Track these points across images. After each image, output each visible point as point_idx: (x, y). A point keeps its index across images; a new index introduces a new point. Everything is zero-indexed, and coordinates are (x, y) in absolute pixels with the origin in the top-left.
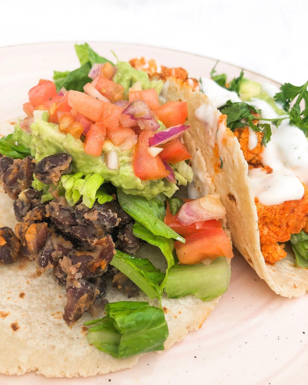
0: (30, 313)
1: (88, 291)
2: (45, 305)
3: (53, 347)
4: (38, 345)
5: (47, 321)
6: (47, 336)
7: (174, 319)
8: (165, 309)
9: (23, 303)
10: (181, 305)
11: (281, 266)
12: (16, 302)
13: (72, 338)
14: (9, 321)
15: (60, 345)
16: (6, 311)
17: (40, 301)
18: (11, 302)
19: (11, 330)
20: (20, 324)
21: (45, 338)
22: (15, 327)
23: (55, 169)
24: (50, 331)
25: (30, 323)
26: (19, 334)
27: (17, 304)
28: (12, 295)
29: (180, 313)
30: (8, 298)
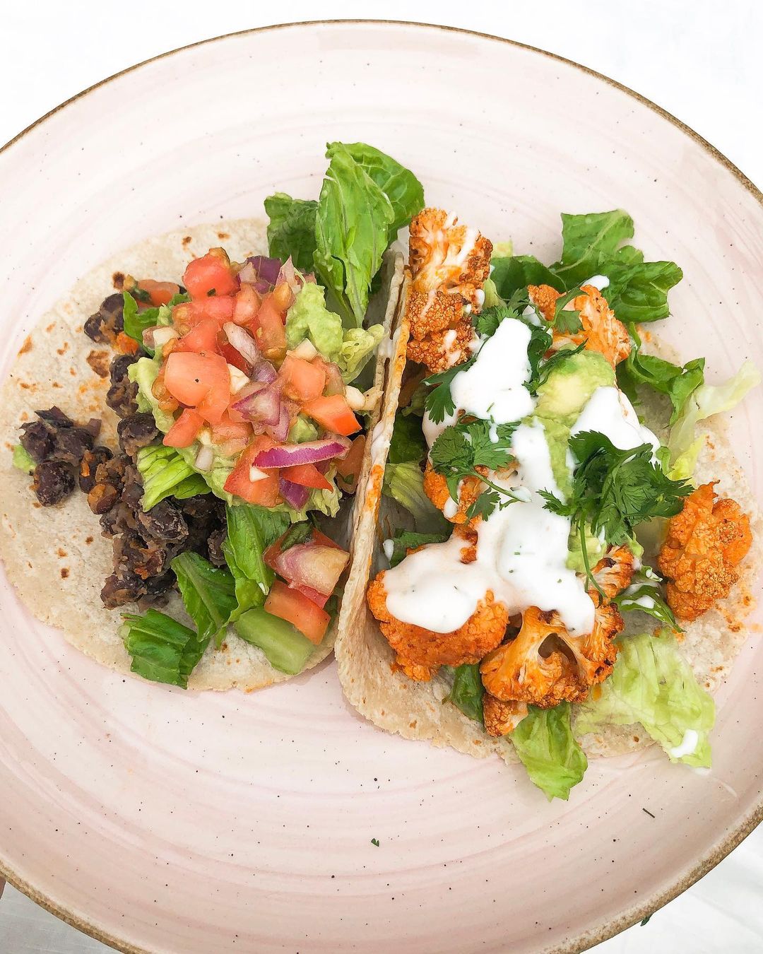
0: (87, 566)
1: (129, 588)
2: (105, 566)
3: (88, 617)
4: (75, 606)
5: (97, 585)
6: (89, 601)
7: (225, 663)
8: (226, 646)
9: (86, 550)
10: (247, 653)
11: (427, 685)
12: (79, 545)
13: (111, 619)
14: (63, 563)
15: (94, 619)
16: (66, 550)
17: (103, 558)
18: (75, 542)
19: (60, 574)
20: (71, 574)
21: (86, 601)
22: (64, 574)
23: (131, 441)
24: (94, 597)
25: (81, 577)
26: (65, 583)
27: (79, 548)
28: (80, 534)
29: (238, 661)
30: (74, 537)
